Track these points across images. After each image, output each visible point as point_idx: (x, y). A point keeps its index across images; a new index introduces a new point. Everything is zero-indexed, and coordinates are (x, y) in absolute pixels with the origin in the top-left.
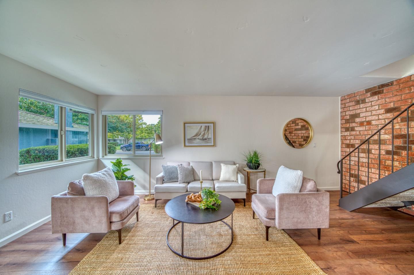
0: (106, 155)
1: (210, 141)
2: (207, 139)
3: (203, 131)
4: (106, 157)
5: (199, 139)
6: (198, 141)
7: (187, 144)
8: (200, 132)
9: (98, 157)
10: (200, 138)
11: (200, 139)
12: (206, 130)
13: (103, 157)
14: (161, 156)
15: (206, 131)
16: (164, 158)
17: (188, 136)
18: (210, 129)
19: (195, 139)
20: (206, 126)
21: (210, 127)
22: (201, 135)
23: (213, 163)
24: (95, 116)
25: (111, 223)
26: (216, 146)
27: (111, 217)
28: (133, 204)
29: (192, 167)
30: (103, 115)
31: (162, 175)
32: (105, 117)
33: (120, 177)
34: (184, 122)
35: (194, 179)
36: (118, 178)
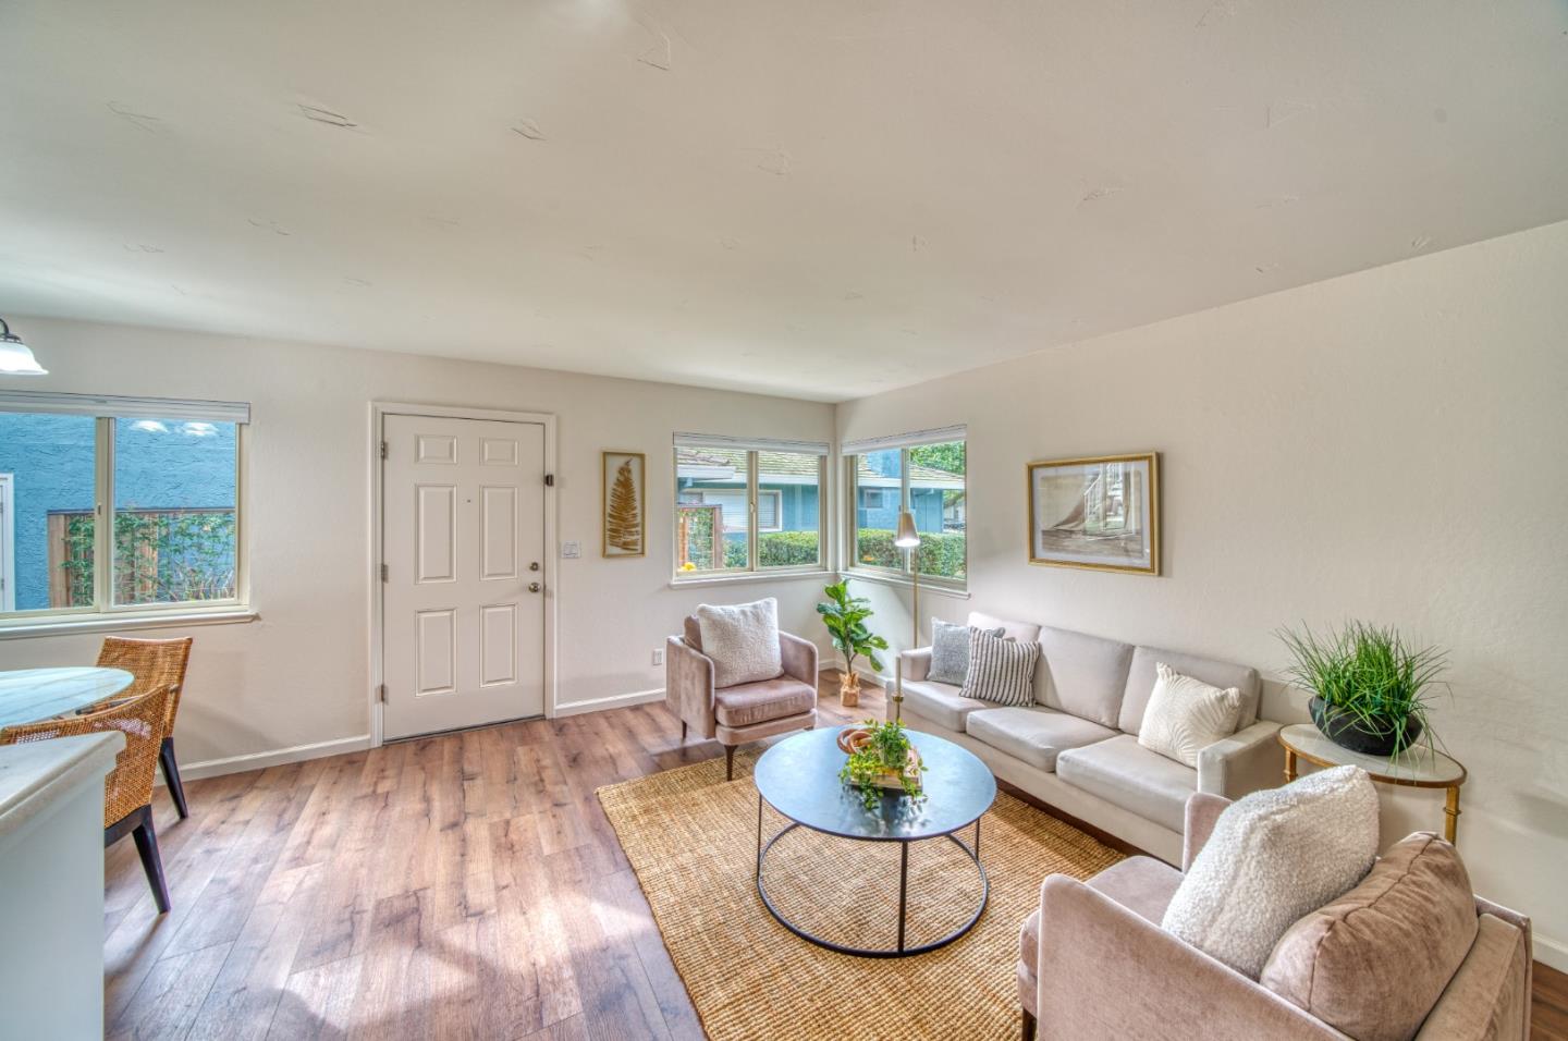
0: (852, 565)
1: (1134, 546)
4: (854, 571)
6: (1083, 540)
7: (1041, 553)
9: (836, 569)
11: (1092, 535)
13: (847, 570)
15: (1118, 498)
16: (969, 595)
17: (1043, 523)
19: (1071, 532)
21: (1133, 480)
22: (1094, 518)
23: (1137, 653)
24: (829, 459)
25: (717, 723)
26: (1165, 569)
27: (715, 709)
28: (779, 703)
29: (1040, 649)
30: (846, 457)
31: (928, 650)
32: (851, 461)
33: (842, 629)
34: (1029, 460)
35: (1033, 699)
36: (839, 632)
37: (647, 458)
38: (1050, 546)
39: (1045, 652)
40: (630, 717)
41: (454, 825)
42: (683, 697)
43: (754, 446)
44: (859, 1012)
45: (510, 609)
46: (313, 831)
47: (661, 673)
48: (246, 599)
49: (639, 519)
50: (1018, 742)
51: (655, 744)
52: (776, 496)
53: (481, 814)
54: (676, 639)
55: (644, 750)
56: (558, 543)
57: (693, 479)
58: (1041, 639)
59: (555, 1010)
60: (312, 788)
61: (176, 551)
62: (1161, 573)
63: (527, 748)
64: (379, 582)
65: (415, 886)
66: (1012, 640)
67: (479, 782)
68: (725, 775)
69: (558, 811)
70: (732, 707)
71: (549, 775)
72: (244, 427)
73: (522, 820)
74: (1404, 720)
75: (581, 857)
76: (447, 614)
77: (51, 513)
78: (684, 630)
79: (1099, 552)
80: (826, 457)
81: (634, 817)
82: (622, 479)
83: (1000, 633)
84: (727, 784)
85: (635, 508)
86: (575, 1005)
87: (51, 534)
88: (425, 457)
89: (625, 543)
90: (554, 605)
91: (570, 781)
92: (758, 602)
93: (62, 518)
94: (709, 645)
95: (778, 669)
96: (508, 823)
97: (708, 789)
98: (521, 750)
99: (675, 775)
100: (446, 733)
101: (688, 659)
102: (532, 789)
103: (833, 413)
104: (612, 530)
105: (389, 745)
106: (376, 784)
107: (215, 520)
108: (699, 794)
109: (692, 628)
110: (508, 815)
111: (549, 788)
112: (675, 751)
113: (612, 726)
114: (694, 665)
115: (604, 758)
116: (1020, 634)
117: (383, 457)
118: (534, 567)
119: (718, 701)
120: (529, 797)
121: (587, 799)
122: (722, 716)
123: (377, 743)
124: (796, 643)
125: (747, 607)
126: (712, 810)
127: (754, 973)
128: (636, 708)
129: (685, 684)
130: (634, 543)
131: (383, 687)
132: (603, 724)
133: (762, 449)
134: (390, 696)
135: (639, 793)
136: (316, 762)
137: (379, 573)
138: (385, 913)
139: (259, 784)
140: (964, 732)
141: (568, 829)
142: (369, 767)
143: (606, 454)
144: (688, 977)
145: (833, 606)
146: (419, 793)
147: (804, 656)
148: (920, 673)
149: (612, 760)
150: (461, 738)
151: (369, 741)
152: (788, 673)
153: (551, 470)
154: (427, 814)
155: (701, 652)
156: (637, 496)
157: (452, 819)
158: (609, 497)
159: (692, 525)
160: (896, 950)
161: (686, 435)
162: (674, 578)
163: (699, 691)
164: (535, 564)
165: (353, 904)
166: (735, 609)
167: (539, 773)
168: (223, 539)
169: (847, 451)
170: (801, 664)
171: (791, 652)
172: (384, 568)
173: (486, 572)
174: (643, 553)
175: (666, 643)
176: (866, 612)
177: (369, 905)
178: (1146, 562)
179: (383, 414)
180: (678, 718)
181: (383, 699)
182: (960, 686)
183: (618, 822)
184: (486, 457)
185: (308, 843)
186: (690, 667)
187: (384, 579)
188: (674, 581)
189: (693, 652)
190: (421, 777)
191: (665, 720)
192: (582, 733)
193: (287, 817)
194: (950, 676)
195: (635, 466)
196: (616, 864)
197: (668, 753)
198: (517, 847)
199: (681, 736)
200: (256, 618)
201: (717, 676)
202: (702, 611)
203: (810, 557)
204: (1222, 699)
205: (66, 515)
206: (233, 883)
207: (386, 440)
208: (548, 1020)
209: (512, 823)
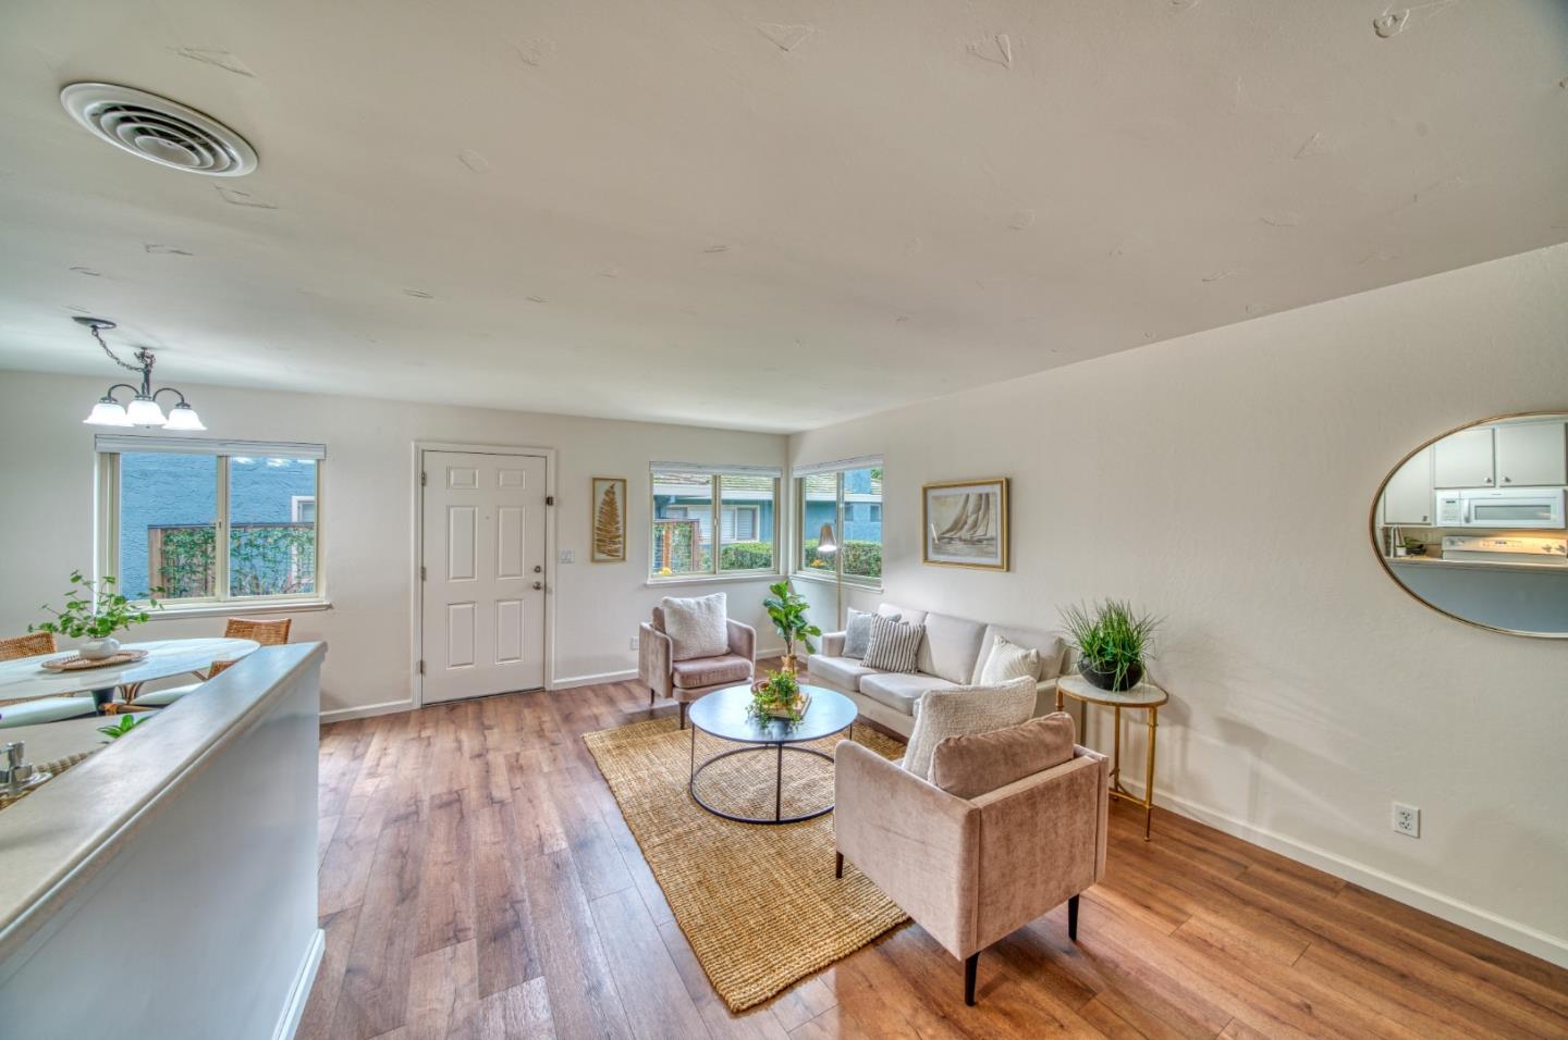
0: (800, 569)
1: (991, 549)
2: (985, 542)
3: (972, 513)
4: (801, 574)
5: (960, 539)
6: (959, 545)
7: (932, 556)
8: (964, 517)
9: (787, 572)
10: (963, 537)
11: (965, 541)
12: (979, 510)
13: (793, 572)
14: (878, 584)
15: (981, 513)
16: (882, 591)
17: (934, 533)
18: (991, 507)
19: (951, 539)
20: (981, 496)
21: (991, 499)
22: (966, 527)
23: (988, 629)
24: (782, 482)
25: (674, 686)
26: (1012, 567)
27: (673, 675)
28: (723, 671)
29: (924, 629)
30: (796, 479)
31: (843, 633)
32: (800, 482)
33: (784, 620)
34: (924, 484)
35: (917, 667)
36: (781, 622)
37: (628, 484)
38: (938, 550)
39: (927, 632)
40: (612, 690)
41: (479, 756)
42: (650, 669)
43: (717, 472)
44: (744, 849)
45: (518, 603)
46: (380, 759)
47: (635, 656)
48: (322, 593)
49: (621, 532)
50: (890, 694)
51: (629, 707)
52: (754, 511)
53: (498, 749)
54: (646, 625)
55: (621, 711)
56: (557, 552)
57: (676, 497)
58: (926, 623)
59: (551, 847)
60: (373, 734)
61: (245, 559)
62: (1008, 570)
63: (531, 710)
64: (420, 580)
65: (456, 788)
66: (907, 623)
67: (496, 730)
68: (679, 726)
69: (553, 747)
70: (684, 673)
71: (548, 726)
72: (321, 463)
73: (527, 753)
74: (1127, 665)
75: (570, 773)
76: (470, 606)
77: (151, 527)
78: (652, 617)
79: (968, 555)
80: (779, 479)
81: (609, 751)
82: (607, 499)
83: (897, 619)
84: (680, 731)
85: (617, 523)
86: (564, 845)
87: (151, 546)
88: (455, 484)
89: (609, 551)
90: (551, 598)
91: (563, 731)
92: (710, 596)
93: (159, 531)
94: (671, 628)
95: (725, 648)
96: (518, 754)
97: (666, 735)
98: (527, 712)
99: (639, 726)
100: (468, 700)
101: (654, 639)
102: (535, 735)
103: (786, 444)
104: (598, 540)
105: (426, 707)
106: (420, 731)
107: (278, 533)
108: (658, 738)
109: (658, 616)
110: (518, 750)
111: (547, 734)
112: (644, 712)
113: (597, 696)
114: (658, 642)
115: (589, 716)
116: (911, 619)
117: (423, 485)
118: (538, 570)
119: (675, 669)
120: (534, 740)
121: (575, 741)
122: (677, 681)
123: (417, 706)
124: (740, 628)
125: (702, 600)
126: (666, 748)
127: (680, 830)
128: (617, 684)
129: (651, 658)
130: (617, 551)
131: (422, 662)
132: (590, 694)
133: (724, 474)
134: (427, 669)
135: (613, 736)
136: (373, 719)
137: (420, 574)
138: (437, 802)
139: (334, 731)
140: (858, 691)
141: (560, 757)
142: (412, 722)
143: (595, 480)
144: (637, 832)
145: (777, 600)
146: (452, 737)
147: (745, 636)
148: (836, 650)
149: (596, 718)
150: (480, 704)
151: (410, 704)
152: (733, 651)
153: (551, 493)
154: (460, 749)
155: (665, 633)
156: (620, 512)
157: (477, 752)
158: (597, 514)
159: (675, 538)
160: (774, 819)
161: (661, 464)
162: (650, 579)
163: (661, 662)
164: (538, 567)
165: (416, 797)
166: (692, 601)
167: (540, 725)
168: (283, 549)
169: (797, 474)
170: (744, 645)
171: (736, 634)
172: (423, 570)
173: (500, 573)
174: (624, 559)
175: (638, 630)
176: (803, 606)
177: (426, 797)
178: (998, 561)
179: (423, 451)
180: (646, 687)
181: (422, 671)
182: (862, 659)
183: (597, 754)
184: (501, 483)
185: (378, 765)
186: (655, 645)
187: (423, 578)
188: (649, 581)
189: (658, 633)
190: (452, 727)
191: (637, 690)
192: (574, 701)
193: (360, 750)
194: (857, 653)
195: (618, 488)
196: (594, 777)
197: (639, 713)
198: (525, 768)
199: (650, 702)
200: (329, 607)
201: (675, 651)
202: (666, 602)
203: (767, 564)
204: (1026, 656)
205: (162, 529)
206: (332, 786)
207: (425, 470)
208: (546, 851)
209: (522, 754)
